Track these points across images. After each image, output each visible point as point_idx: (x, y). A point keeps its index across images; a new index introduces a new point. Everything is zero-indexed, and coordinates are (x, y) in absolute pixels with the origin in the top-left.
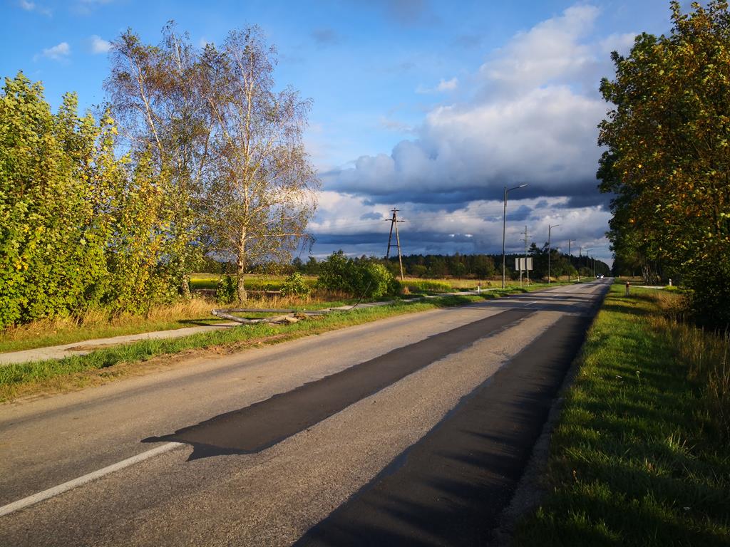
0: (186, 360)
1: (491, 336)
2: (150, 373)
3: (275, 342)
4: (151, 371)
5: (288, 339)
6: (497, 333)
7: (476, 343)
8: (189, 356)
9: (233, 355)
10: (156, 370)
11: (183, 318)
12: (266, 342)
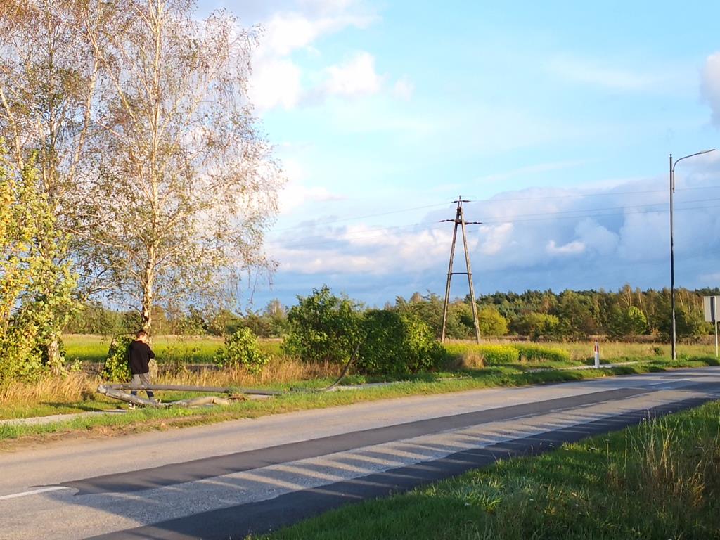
0: (64, 439)
2: (22, 451)
3: (185, 424)
4: (23, 449)
5: (204, 422)
9: (126, 437)
10: (30, 448)
11: (53, 400)
12: (172, 425)
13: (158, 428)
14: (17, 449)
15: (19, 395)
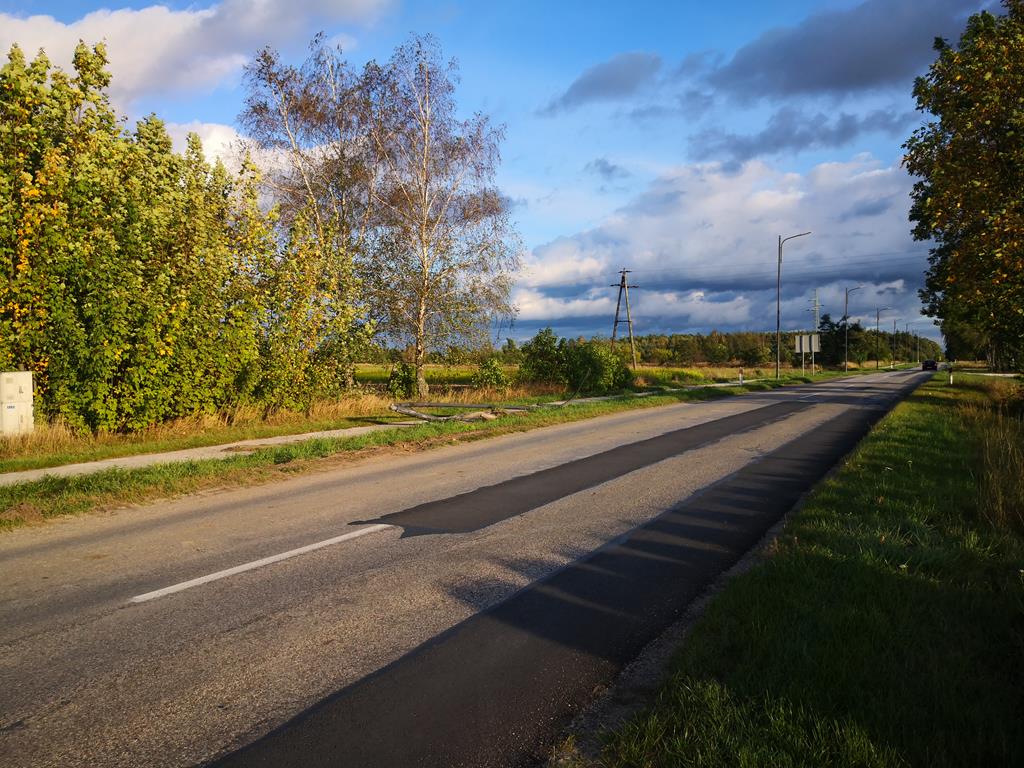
0: (371, 456)
1: (746, 432)
3: (472, 439)
4: (335, 467)
5: (488, 436)
6: (754, 429)
7: (724, 439)
8: (373, 452)
9: (424, 452)
10: (341, 466)
11: (352, 415)
12: (462, 439)
13: (450, 443)
14: (329, 468)
15: (324, 411)
